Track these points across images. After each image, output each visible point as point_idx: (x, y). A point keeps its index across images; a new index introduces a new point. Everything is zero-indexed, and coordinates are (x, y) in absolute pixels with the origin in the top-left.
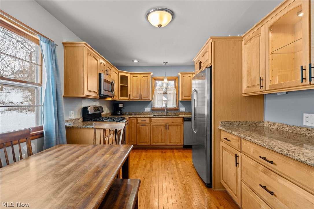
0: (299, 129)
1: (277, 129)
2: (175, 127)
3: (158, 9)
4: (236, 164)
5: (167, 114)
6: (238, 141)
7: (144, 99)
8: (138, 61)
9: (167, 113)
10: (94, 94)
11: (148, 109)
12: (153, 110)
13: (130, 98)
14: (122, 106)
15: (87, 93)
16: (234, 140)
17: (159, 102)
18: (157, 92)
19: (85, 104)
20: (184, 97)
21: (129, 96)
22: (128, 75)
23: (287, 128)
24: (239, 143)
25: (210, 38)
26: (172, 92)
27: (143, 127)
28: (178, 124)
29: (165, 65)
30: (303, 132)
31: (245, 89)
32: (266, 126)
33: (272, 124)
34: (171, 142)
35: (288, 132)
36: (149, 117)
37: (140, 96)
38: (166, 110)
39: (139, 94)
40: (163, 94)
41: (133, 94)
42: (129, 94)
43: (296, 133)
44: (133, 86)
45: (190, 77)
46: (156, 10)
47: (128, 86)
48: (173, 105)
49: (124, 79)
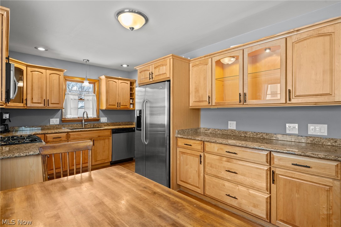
0: (226, 132)
1: (211, 133)
2: (102, 142)
3: (134, 11)
4: (201, 162)
5: (84, 127)
6: (201, 144)
7: (51, 106)
8: (46, 50)
9: (85, 125)
11: (55, 121)
12: (64, 122)
13: (26, 104)
14: (8, 117)
16: (196, 144)
17: (72, 110)
18: (69, 97)
20: (109, 105)
21: (25, 102)
22: (24, 68)
23: (218, 132)
24: (202, 146)
25: (171, 55)
26: (91, 98)
28: (105, 138)
29: (85, 63)
30: (229, 133)
31: (192, 103)
32: (202, 131)
33: (207, 130)
34: (97, 161)
35: (219, 134)
36: (65, 132)
37: (46, 102)
38: (83, 121)
39: (44, 98)
40: (78, 100)
41: (33, 99)
42: (25, 98)
43: (224, 134)
44: (32, 86)
45: (116, 82)
46: (132, 11)
48: (93, 114)
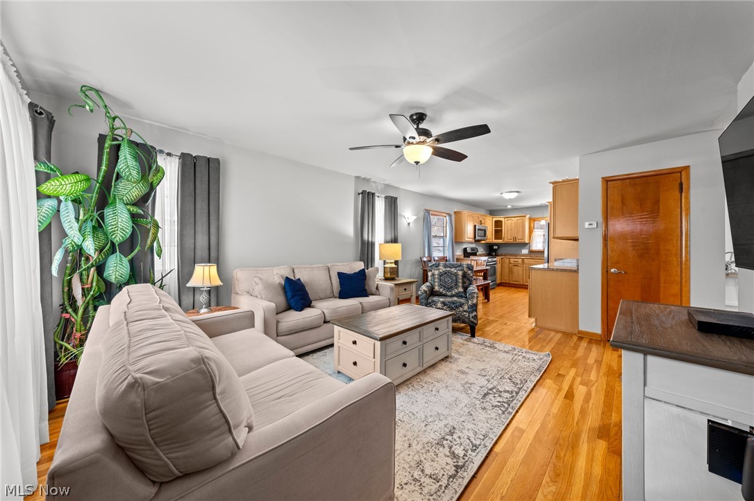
7: (518, 241)
10: (471, 240)
11: (525, 251)
12: (531, 252)
14: (497, 248)
15: (467, 240)
18: (535, 234)
19: (465, 246)
21: (503, 239)
22: (503, 219)
27: (516, 268)
37: (515, 238)
39: (514, 236)
41: (507, 237)
42: (503, 237)
44: (507, 229)
47: (502, 230)
49: (498, 224)
